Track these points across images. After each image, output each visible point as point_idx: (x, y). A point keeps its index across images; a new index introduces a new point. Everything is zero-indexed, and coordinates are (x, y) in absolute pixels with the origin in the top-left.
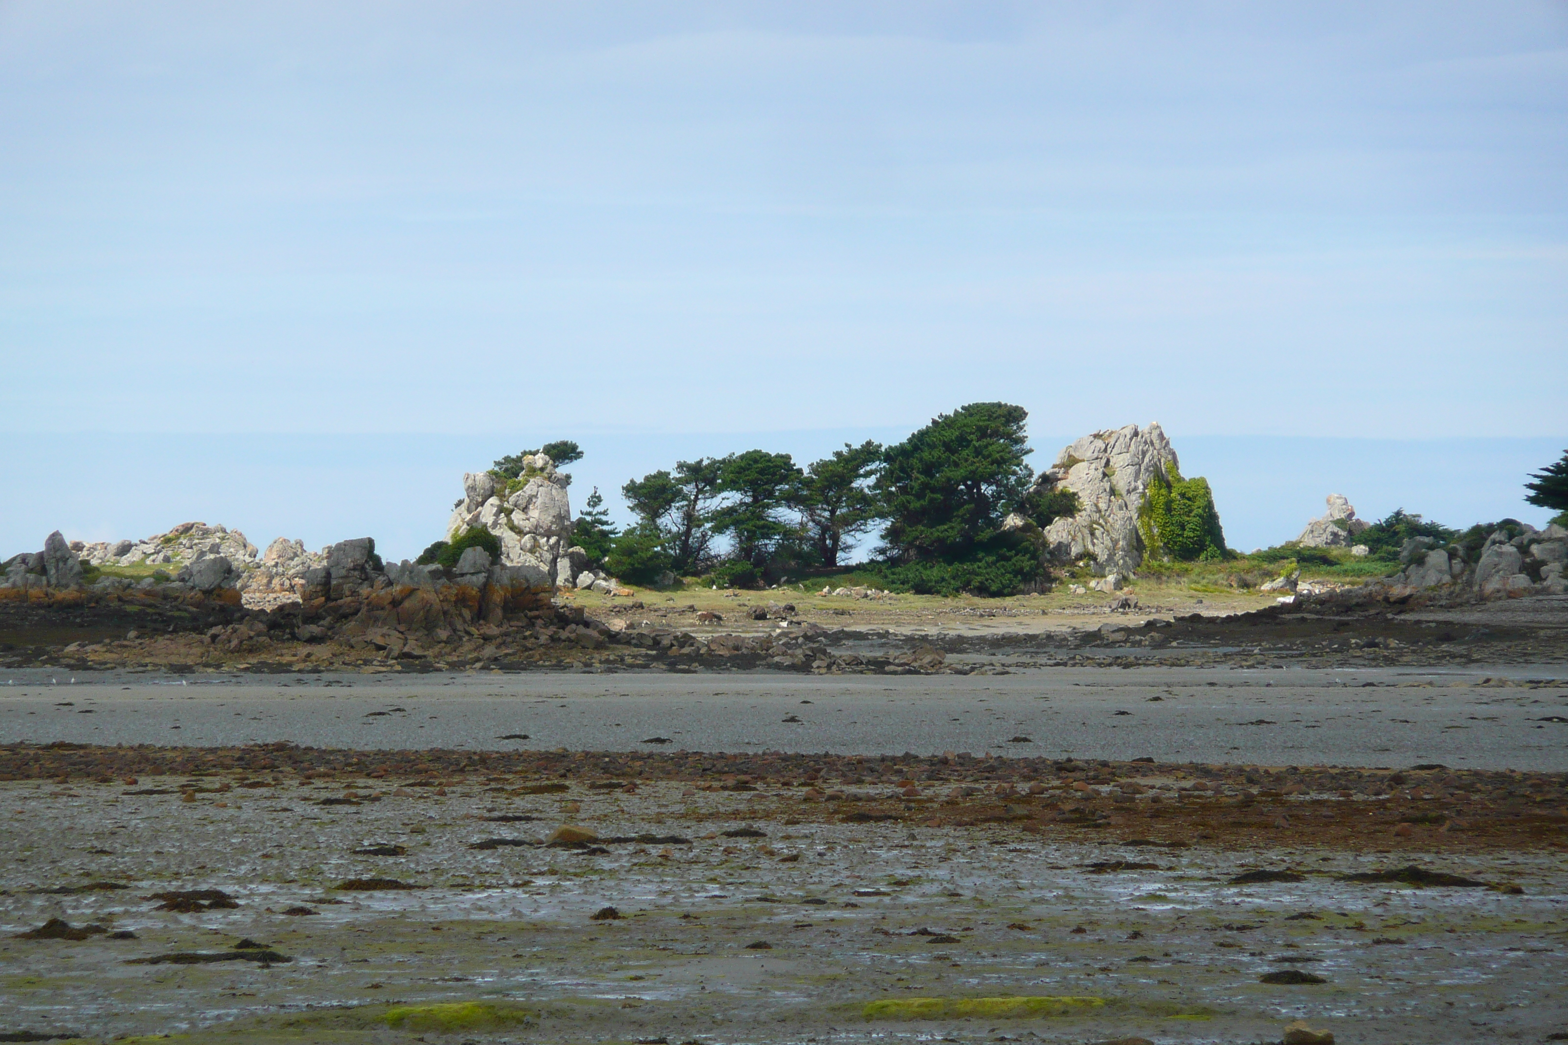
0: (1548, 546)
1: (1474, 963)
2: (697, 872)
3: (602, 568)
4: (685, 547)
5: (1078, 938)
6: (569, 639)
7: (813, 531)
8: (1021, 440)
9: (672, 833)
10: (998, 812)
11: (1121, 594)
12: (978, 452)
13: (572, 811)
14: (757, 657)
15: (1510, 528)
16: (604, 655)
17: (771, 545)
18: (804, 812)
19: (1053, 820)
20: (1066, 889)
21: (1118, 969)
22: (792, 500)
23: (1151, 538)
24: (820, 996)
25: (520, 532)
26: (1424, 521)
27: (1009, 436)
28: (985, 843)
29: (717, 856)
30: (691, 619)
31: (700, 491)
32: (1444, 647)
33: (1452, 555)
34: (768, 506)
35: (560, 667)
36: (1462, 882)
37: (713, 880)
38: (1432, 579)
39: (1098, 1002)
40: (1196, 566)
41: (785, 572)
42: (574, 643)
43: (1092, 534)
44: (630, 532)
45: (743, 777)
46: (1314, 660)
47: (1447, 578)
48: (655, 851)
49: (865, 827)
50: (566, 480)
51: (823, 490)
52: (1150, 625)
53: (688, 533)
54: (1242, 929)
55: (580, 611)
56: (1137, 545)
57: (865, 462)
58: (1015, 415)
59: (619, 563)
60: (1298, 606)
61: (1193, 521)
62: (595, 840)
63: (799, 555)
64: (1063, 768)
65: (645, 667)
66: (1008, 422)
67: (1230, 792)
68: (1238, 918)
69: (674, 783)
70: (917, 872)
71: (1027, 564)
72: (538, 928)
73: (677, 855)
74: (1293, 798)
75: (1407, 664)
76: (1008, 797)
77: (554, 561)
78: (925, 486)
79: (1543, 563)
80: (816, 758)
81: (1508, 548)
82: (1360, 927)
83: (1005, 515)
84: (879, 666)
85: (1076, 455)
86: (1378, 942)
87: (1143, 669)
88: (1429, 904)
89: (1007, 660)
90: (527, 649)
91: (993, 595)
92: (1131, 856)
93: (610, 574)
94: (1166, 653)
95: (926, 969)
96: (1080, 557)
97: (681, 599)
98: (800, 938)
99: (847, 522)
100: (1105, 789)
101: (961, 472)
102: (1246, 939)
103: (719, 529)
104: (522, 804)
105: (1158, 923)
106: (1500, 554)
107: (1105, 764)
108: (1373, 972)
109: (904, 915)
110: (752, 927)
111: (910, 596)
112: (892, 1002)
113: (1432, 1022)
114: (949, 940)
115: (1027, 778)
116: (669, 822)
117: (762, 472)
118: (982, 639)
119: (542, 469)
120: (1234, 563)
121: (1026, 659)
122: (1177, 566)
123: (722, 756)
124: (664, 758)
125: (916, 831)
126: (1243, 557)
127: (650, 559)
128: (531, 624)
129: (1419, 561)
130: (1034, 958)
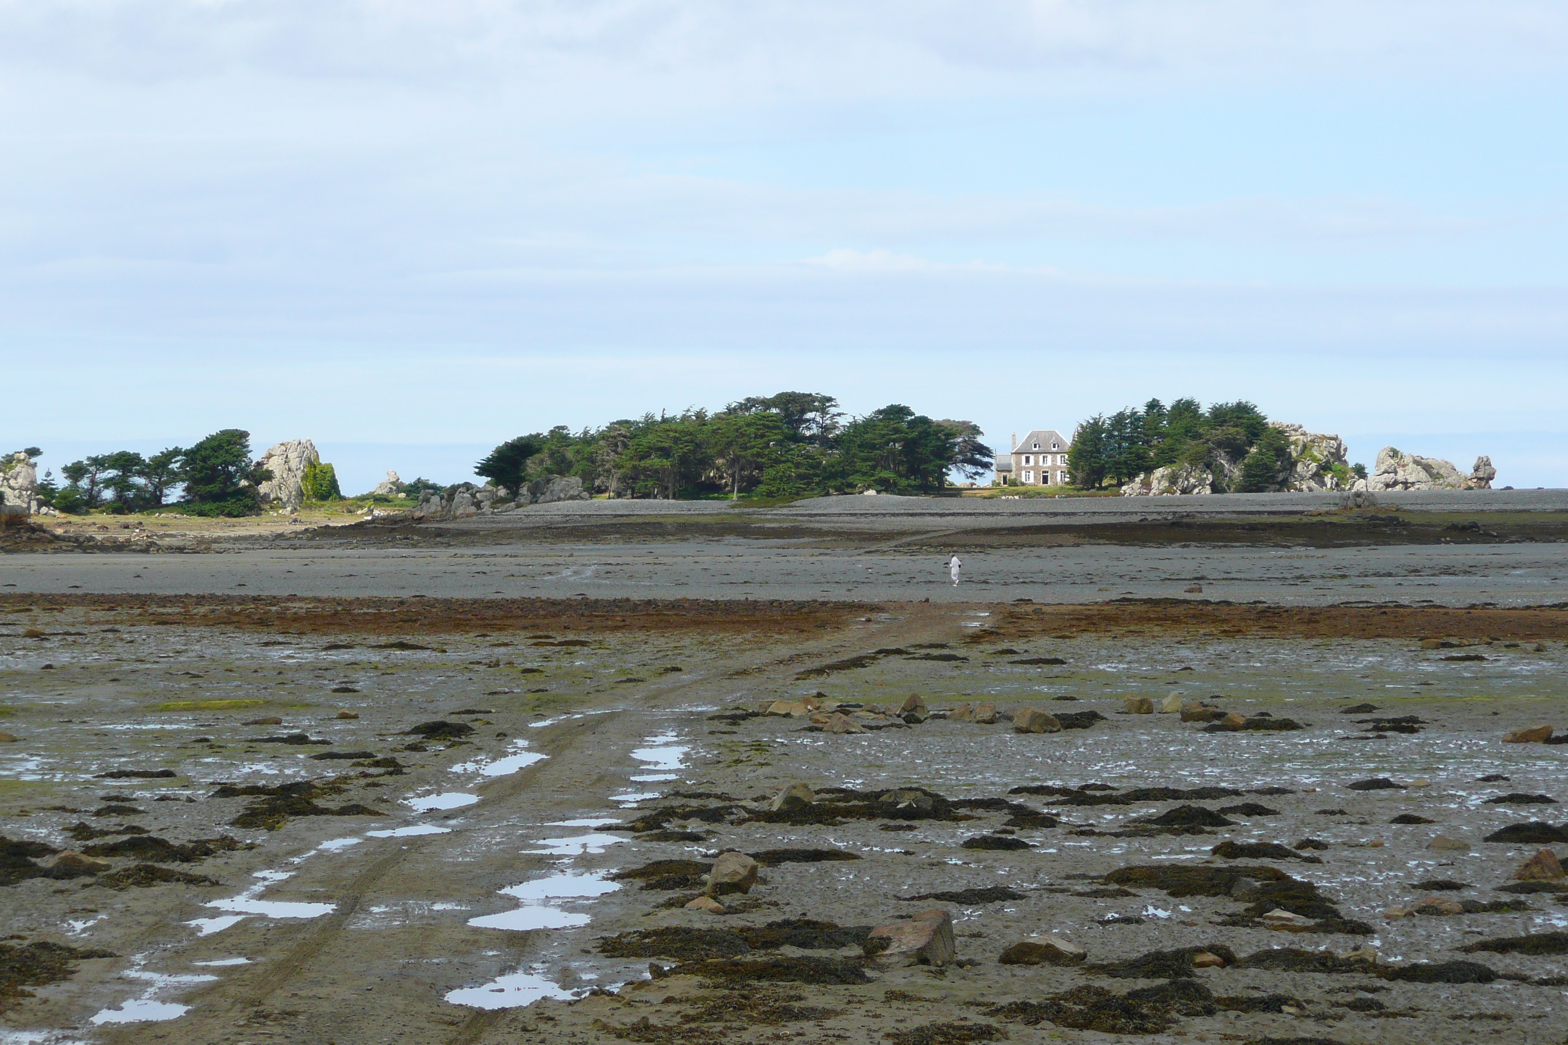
0: (484, 494)
1: (423, 683)
2: (88, 648)
3: (52, 505)
4: (91, 495)
5: (255, 674)
6: (36, 539)
7: (151, 488)
8: (247, 446)
9: (78, 631)
10: (225, 620)
11: (294, 516)
12: (227, 451)
13: (34, 621)
14: (126, 546)
15: (468, 486)
16: (53, 546)
17: (131, 494)
18: (138, 621)
19: (249, 623)
20: (251, 653)
21: (271, 688)
22: (140, 474)
23: (307, 490)
24: (140, 702)
25: (13, 489)
26: (431, 482)
27: (241, 444)
28: (217, 634)
29: (98, 641)
30: (94, 528)
31: (98, 470)
32: (438, 539)
33: (442, 498)
34: (130, 476)
35: (32, 551)
36: (422, 648)
37: (95, 652)
38: (433, 509)
39: (261, 702)
40: (327, 503)
41: (138, 506)
42: (38, 540)
43: (280, 489)
44: (65, 488)
45: (112, 605)
46: (380, 546)
47: (439, 508)
48: (70, 639)
49: (165, 627)
50: (34, 465)
51: (155, 469)
52: (306, 530)
53: (92, 489)
54: (326, 669)
55: (41, 526)
56: (300, 494)
57: (175, 457)
58: (244, 435)
59: (60, 503)
60: (372, 521)
61: (325, 483)
62: (44, 634)
63: (144, 499)
64: (256, 599)
65: (72, 551)
66: (241, 438)
67: (329, 609)
68: (325, 665)
69: (81, 608)
70: (186, 647)
71: (250, 502)
72: (18, 673)
73: (80, 640)
74: (356, 611)
75: (421, 547)
76: (231, 613)
77: (29, 503)
78: (203, 467)
79: (482, 501)
80: (146, 596)
81: (467, 495)
82: (376, 668)
83: (240, 480)
84: (181, 550)
85: (273, 453)
86: (383, 674)
87: (303, 550)
88: (407, 658)
89: (241, 547)
90: (17, 543)
91: (235, 517)
92: (281, 639)
93: (56, 508)
94: (313, 543)
95: (187, 689)
96: (274, 499)
97: (89, 519)
98: (133, 677)
99: (166, 484)
100: (274, 608)
101: (220, 461)
102: (328, 674)
103: (106, 487)
104: (12, 617)
105: (290, 668)
106: (463, 498)
107: (274, 597)
108: (380, 687)
109: (180, 666)
110: (112, 672)
111: (196, 517)
112: (172, 703)
113: (402, 708)
114: (198, 676)
115: (239, 604)
116: (77, 625)
117: (126, 461)
118: (230, 538)
119: (23, 460)
120: (344, 502)
121: (249, 546)
122: (319, 503)
123: (103, 595)
124: (77, 596)
125: (188, 629)
126: (349, 499)
127: (75, 501)
128: (19, 531)
129: (427, 501)
130: (235, 683)
